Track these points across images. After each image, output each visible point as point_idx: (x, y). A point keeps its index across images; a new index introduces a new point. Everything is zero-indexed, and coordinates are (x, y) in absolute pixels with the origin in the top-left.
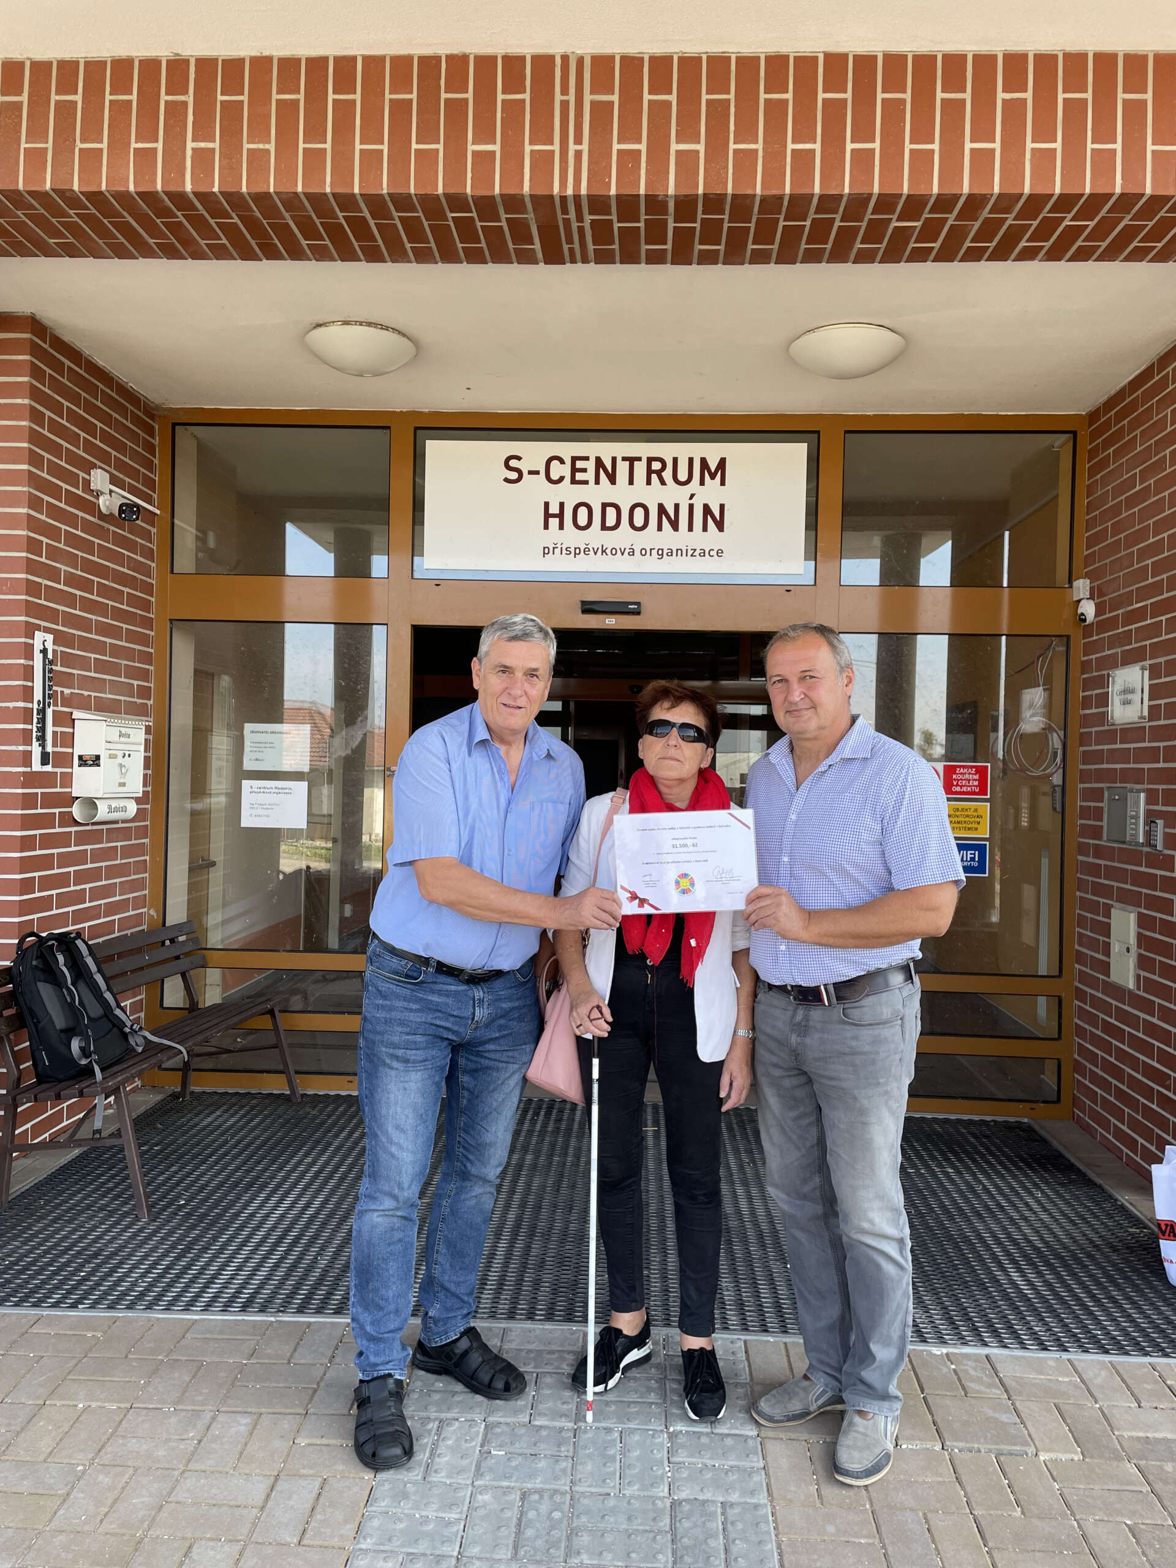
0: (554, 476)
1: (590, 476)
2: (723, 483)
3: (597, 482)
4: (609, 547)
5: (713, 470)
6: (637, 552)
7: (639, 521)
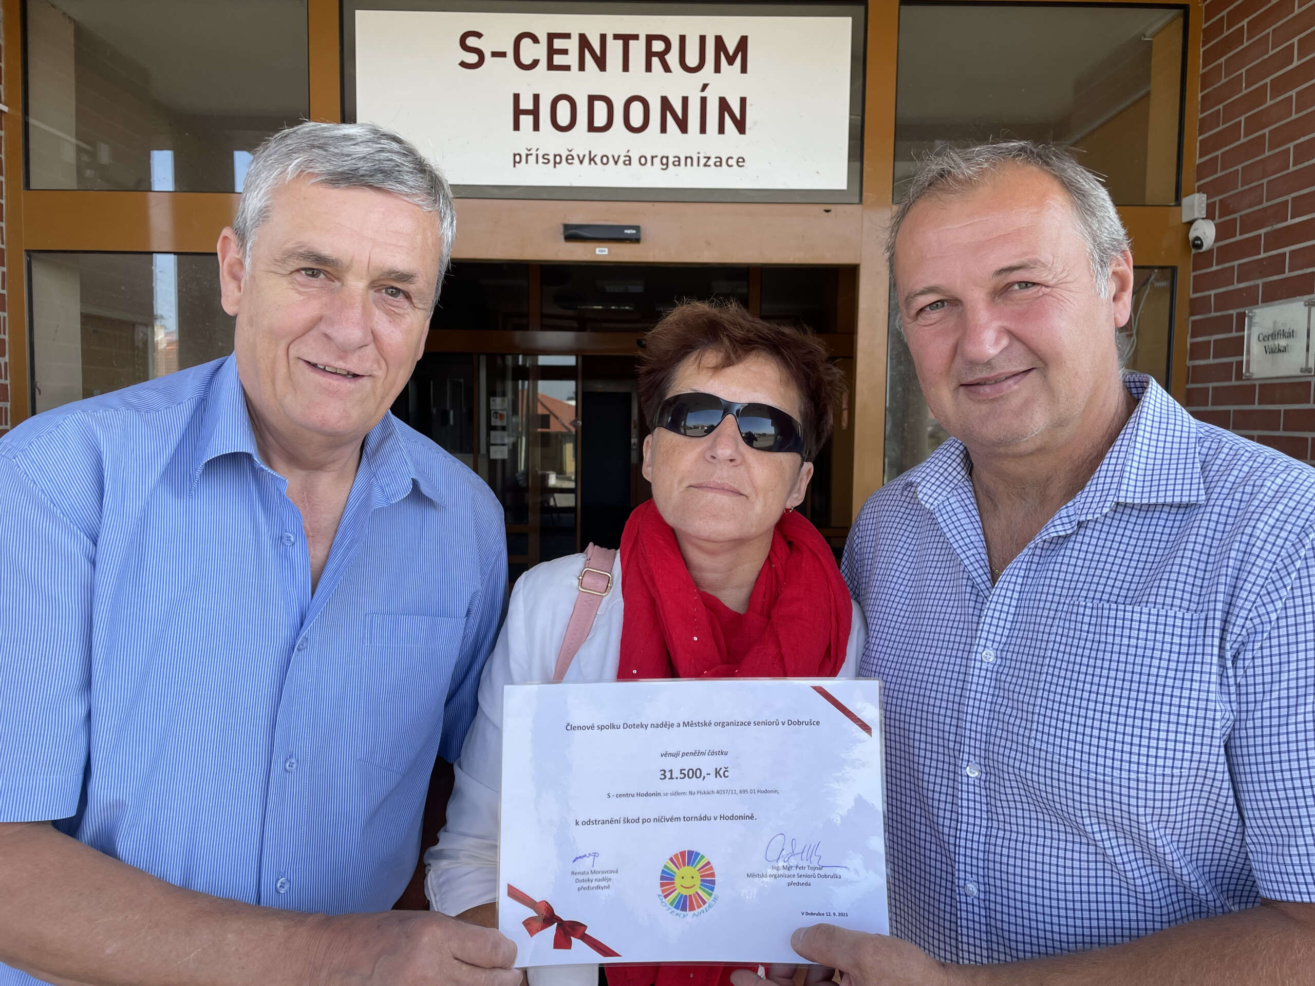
0: (526, 60)
1: (572, 59)
2: (744, 70)
3: (582, 67)
4: (598, 152)
5: (731, 52)
6: (635, 161)
7: (636, 119)
